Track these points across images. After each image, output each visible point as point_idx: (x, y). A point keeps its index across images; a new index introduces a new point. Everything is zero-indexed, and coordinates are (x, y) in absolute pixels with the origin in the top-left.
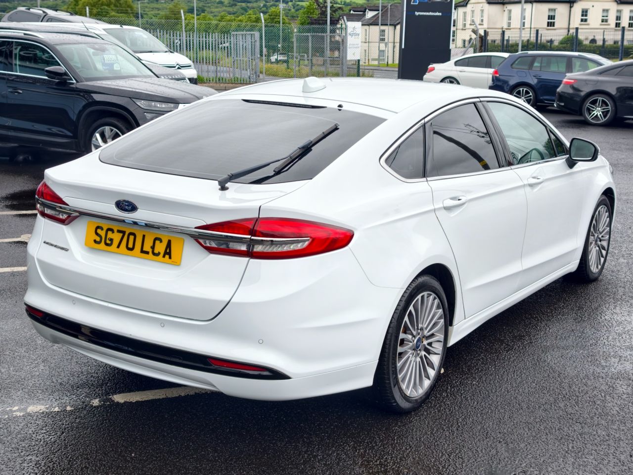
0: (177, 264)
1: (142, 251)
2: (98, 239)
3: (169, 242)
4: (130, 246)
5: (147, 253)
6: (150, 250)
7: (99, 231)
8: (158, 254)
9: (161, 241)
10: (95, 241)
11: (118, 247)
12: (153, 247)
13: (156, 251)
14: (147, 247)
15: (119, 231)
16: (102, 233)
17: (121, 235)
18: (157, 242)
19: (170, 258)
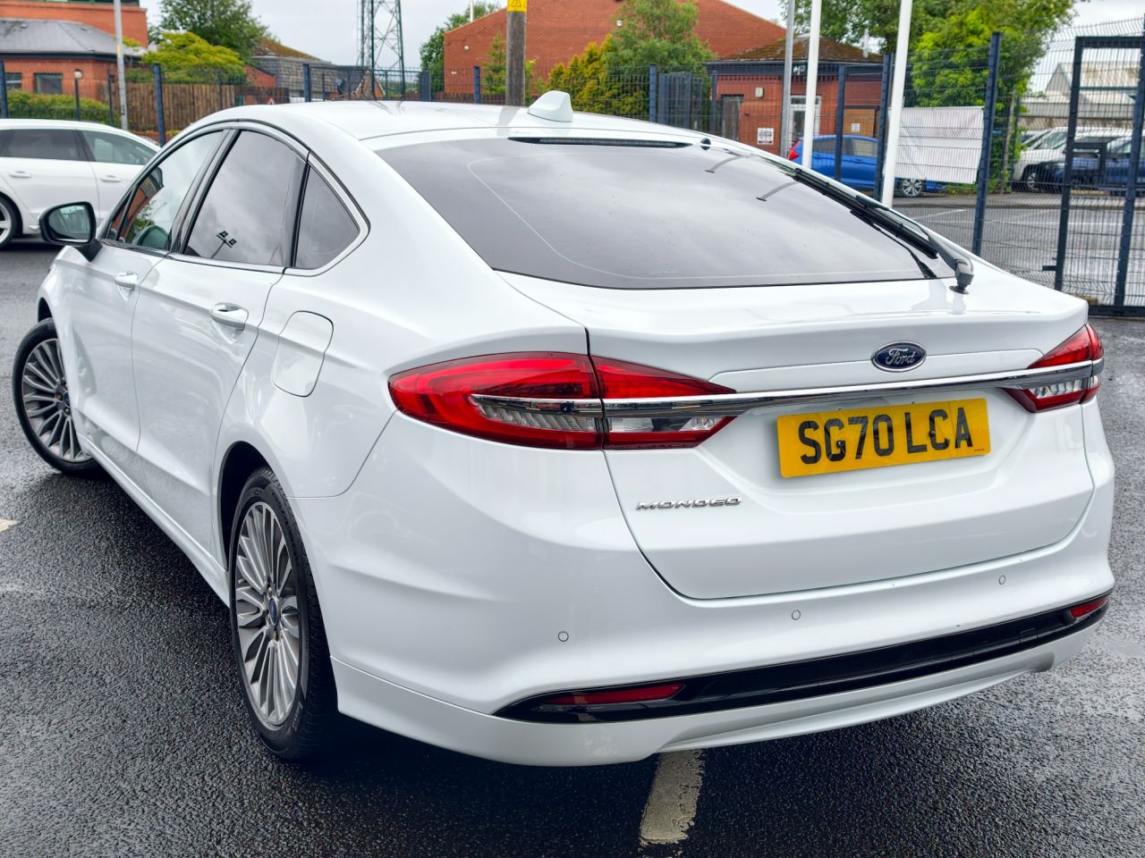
0: (984, 450)
1: (912, 449)
2: (811, 452)
3: (961, 412)
4: (884, 444)
5: (923, 448)
6: (928, 442)
7: (809, 433)
8: (946, 444)
9: (945, 416)
10: (806, 459)
11: (859, 454)
12: (932, 436)
13: (940, 440)
14: (920, 437)
15: (852, 421)
16: (818, 436)
17: (858, 428)
18: (938, 420)
19: (970, 444)
